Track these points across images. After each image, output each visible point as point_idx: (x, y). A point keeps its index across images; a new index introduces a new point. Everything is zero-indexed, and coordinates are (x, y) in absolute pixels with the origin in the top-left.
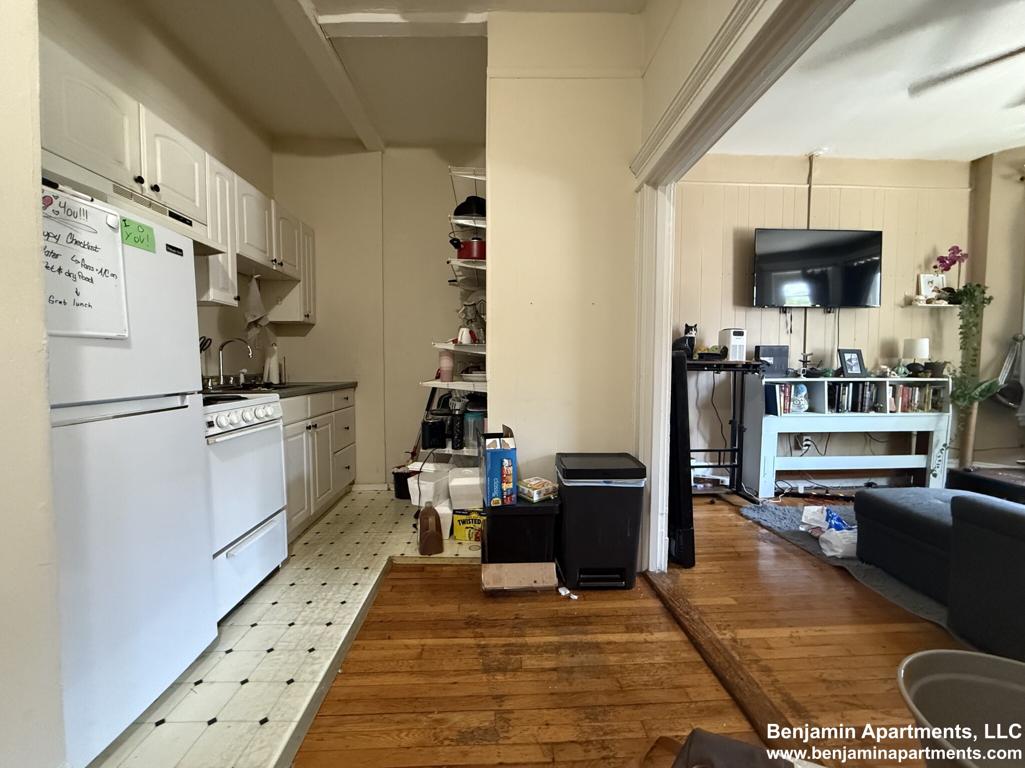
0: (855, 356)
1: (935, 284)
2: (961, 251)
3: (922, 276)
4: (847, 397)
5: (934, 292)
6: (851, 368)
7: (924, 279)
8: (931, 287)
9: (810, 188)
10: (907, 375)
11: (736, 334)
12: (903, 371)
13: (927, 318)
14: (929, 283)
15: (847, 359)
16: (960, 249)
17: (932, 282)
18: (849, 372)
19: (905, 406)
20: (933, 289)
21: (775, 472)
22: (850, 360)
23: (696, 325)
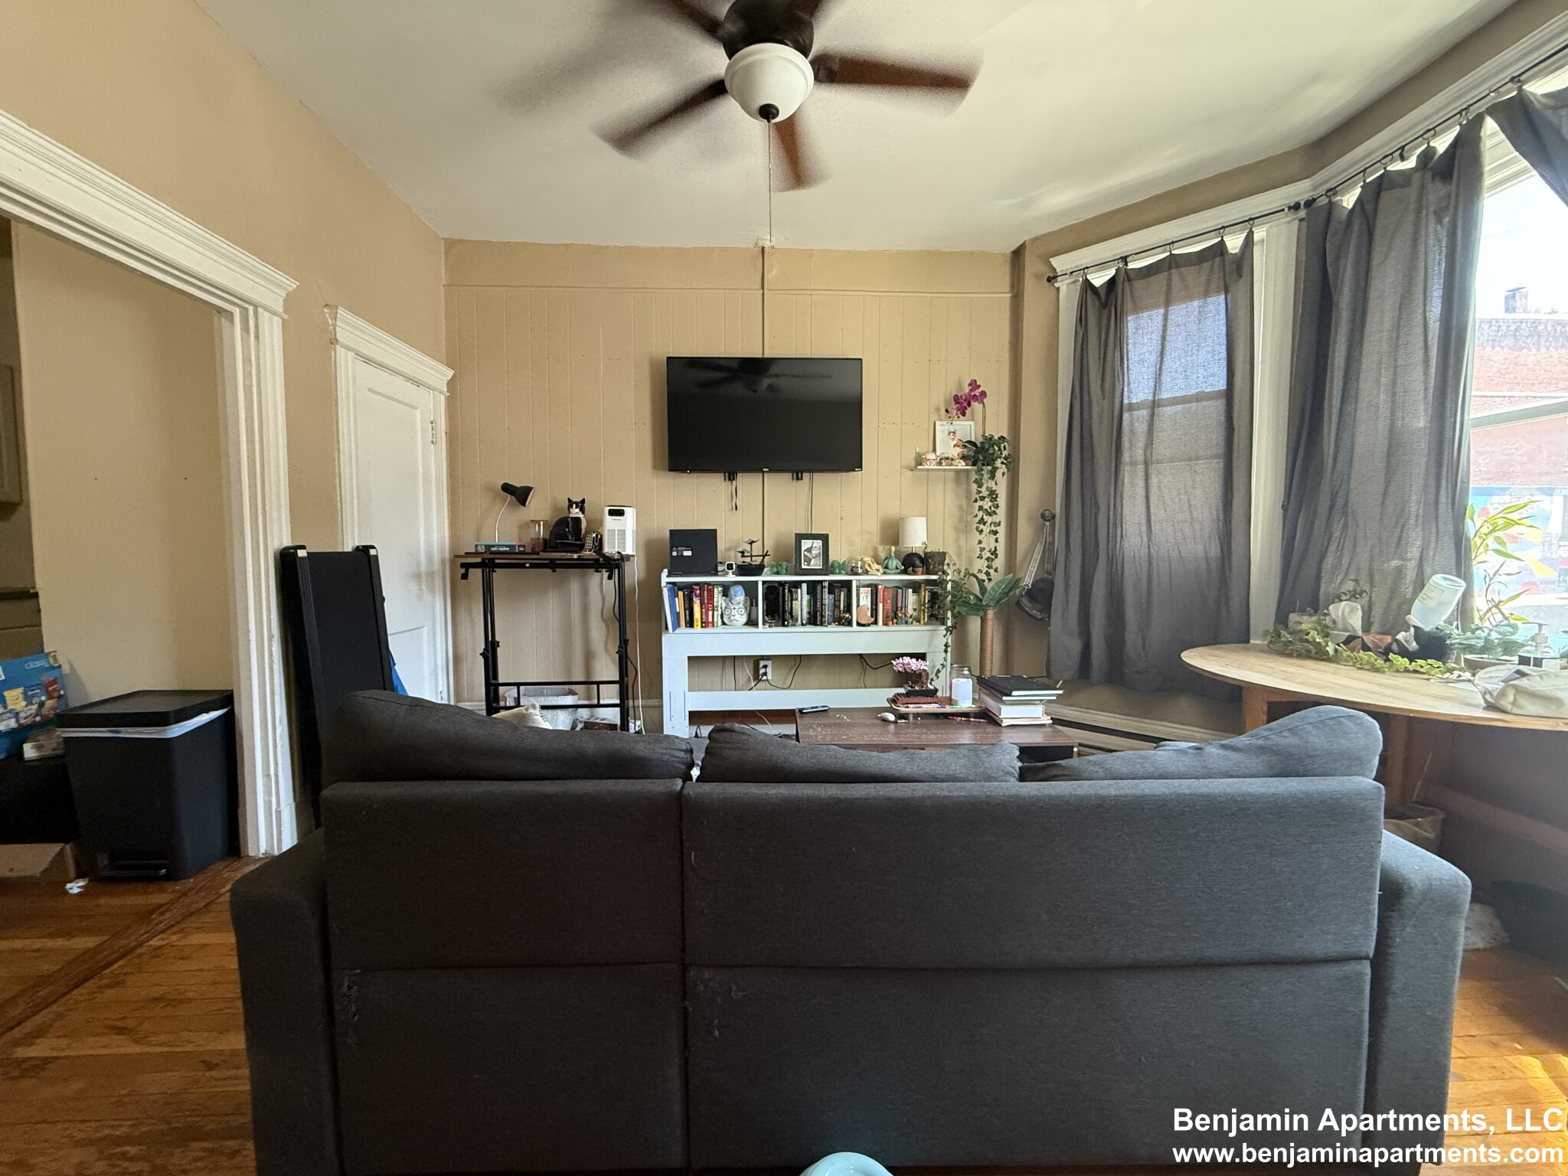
0: (818, 543)
1: (958, 436)
2: (979, 386)
3: (937, 422)
4: (801, 603)
5: (957, 448)
6: (808, 561)
7: (942, 428)
8: (953, 439)
9: (763, 294)
10: (898, 571)
11: (612, 513)
12: (894, 566)
13: (951, 485)
14: (949, 434)
15: (804, 548)
16: (978, 383)
17: (954, 433)
18: (803, 567)
19: (888, 617)
20: (955, 442)
21: (687, 714)
22: (809, 550)
23: (583, 501)
